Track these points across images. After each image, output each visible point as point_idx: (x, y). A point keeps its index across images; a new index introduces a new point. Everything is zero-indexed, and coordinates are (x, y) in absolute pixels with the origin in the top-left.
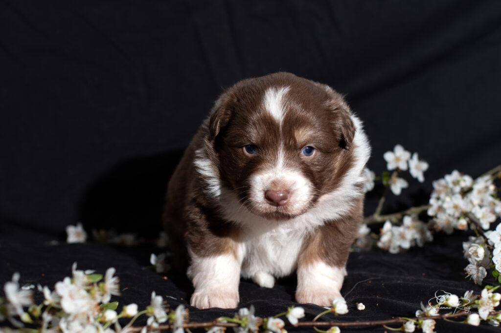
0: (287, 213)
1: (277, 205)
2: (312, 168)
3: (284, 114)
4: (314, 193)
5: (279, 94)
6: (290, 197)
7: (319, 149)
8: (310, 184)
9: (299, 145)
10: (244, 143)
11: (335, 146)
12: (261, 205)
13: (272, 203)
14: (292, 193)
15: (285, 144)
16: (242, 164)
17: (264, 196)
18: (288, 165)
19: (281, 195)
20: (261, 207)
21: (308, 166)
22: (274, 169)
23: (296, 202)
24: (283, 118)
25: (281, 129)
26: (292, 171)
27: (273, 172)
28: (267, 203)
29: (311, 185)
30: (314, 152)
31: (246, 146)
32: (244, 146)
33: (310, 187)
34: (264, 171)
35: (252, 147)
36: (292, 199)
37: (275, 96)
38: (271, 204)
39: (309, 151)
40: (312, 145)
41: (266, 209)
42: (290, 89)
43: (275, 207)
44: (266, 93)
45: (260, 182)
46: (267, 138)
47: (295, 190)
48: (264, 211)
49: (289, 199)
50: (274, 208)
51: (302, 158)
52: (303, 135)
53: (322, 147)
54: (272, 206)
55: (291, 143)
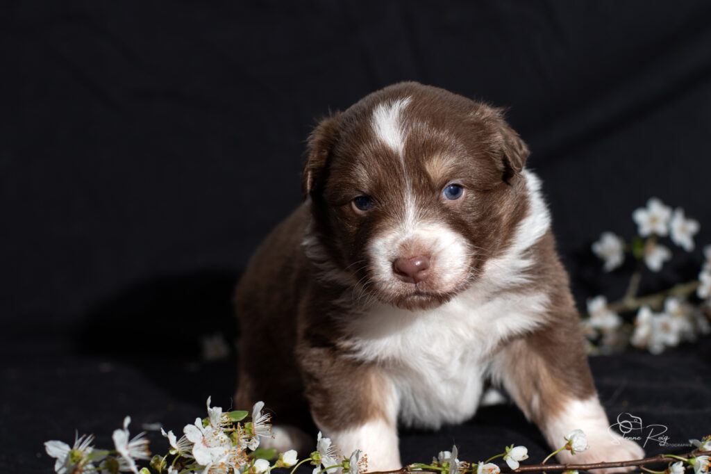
0: (433, 291)
1: (416, 281)
2: (463, 217)
3: (403, 139)
4: (473, 254)
5: (393, 110)
6: (434, 264)
7: (471, 187)
8: (464, 240)
9: (437, 184)
10: (351, 196)
11: (497, 181)
12: (390, 286)
13: (405, 277)
14: (435, 258)
15: (414, 186)
16: (352, 228)
17: (391, 269)
18: (422, 217)
19: (418, 263)
20: (391, 288)
21: (456, 214)
22: (401, 227)
23: (445, 271)
24: (403, 145)
25: (402, 162)
26: (430, 223)
27: (401, 230)
28: (399, 279)
29: (464, 242)
30: (464, 192)
31: (356, 200)
32: (352, 200)
33: (463, 245)
34: (385, 231)
35: (364, 200)
36: (437, 268)
37: (388, 113)
38: (405, 281)
39: (456, 191)
40: (458, 181)
41: (399, 291)
42: (412, 101)
43: (413, 285)
44: (375, 113)
45: (384, 249)
46: (383, 181)
47: (439, 252)
48: (398, 294)
49: (431, 267)
50: (411, 287)
51: (444, 203)
52: (439, 167)
53: (474, 183)
54: (406, 284)
55: (422, 181)
